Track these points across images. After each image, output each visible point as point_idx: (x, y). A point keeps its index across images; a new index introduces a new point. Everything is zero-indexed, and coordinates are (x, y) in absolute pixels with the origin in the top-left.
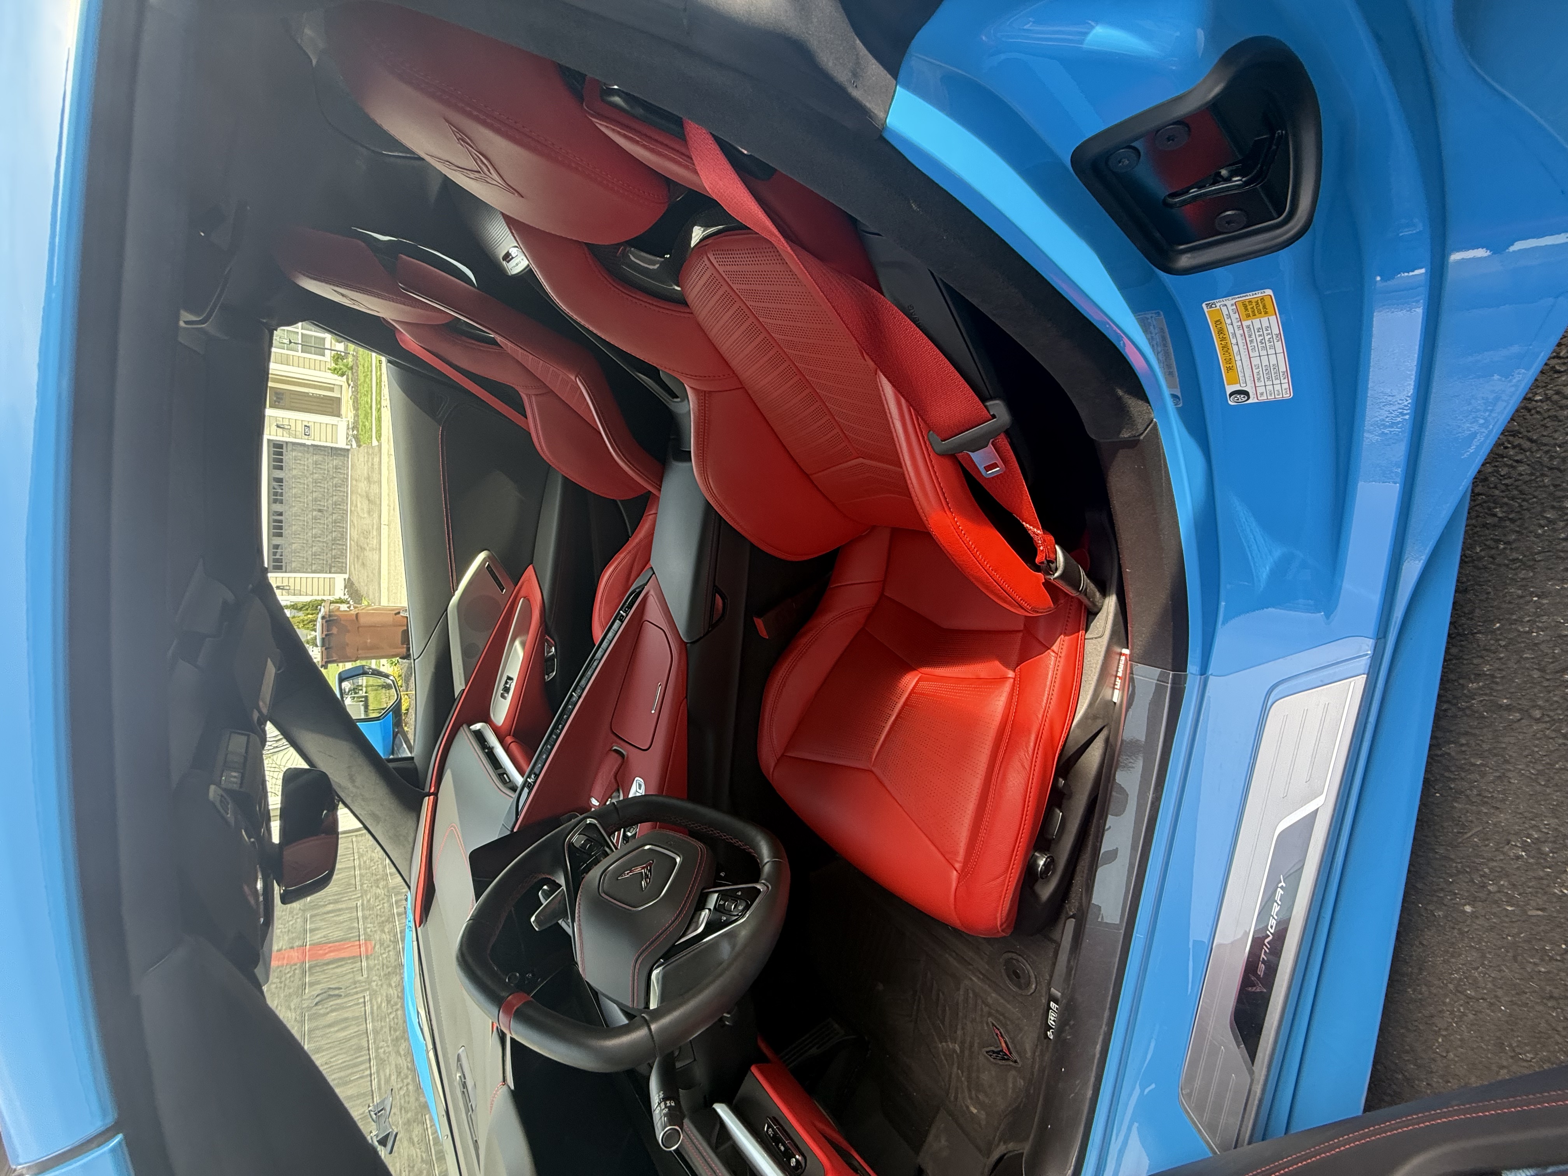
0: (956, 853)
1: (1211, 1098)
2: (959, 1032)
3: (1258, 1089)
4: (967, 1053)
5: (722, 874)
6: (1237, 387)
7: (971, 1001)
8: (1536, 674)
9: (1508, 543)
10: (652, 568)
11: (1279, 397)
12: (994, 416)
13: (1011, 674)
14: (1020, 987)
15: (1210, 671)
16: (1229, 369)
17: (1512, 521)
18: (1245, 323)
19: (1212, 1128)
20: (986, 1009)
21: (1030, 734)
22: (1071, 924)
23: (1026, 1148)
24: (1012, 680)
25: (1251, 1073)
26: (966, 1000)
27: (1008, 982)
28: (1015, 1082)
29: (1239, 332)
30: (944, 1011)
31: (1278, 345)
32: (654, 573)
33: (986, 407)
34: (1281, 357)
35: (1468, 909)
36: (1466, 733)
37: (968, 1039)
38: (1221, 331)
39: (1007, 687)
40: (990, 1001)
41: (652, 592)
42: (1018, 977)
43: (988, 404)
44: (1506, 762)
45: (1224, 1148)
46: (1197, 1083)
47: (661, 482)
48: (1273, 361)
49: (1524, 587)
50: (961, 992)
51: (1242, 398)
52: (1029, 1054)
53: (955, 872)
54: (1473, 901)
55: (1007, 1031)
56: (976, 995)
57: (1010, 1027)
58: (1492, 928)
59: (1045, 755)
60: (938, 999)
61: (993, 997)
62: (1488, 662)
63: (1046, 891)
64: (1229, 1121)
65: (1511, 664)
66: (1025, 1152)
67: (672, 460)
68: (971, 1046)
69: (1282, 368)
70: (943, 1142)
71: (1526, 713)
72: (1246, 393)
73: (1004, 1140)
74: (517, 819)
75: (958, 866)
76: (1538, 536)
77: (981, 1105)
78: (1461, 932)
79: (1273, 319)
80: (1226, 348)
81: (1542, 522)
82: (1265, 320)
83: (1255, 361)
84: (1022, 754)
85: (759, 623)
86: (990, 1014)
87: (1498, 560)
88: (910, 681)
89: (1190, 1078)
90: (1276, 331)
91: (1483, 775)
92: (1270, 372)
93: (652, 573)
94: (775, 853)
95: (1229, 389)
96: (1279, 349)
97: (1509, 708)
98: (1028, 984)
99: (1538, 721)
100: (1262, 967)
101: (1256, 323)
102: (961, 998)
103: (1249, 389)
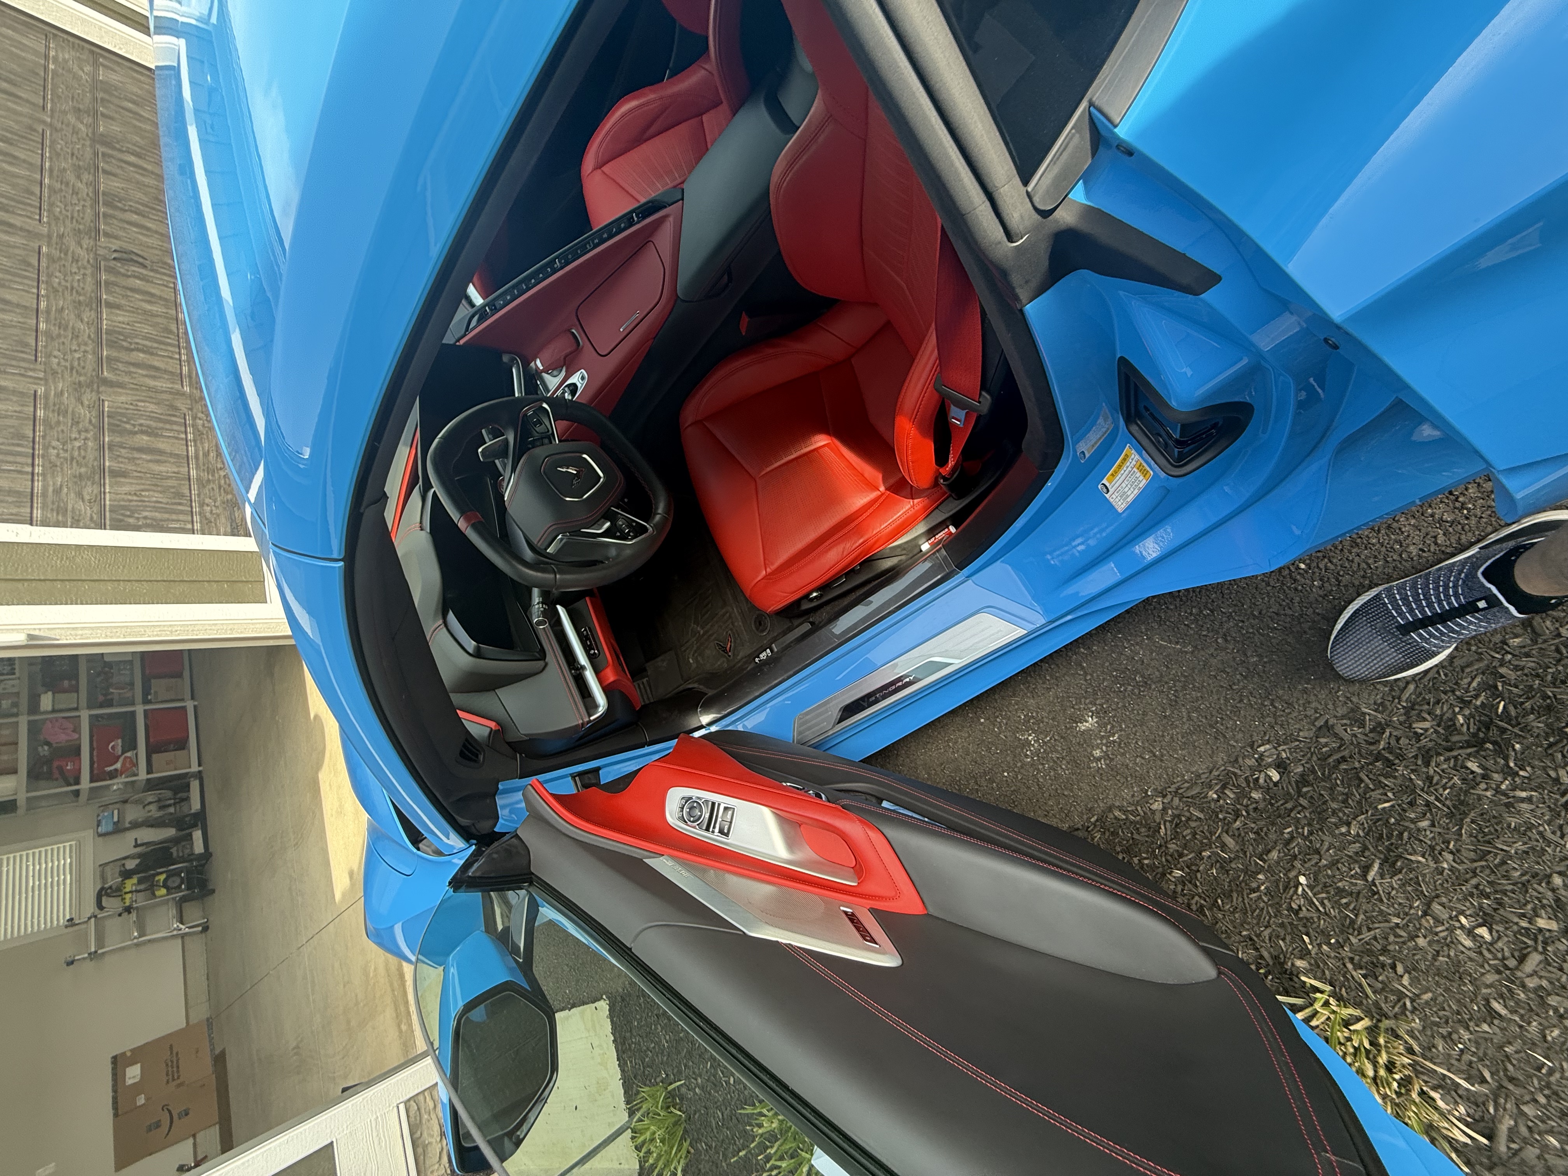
0: (772, 564)
1: (809, 725)
2: (708, 626)
3: (831, 732)
4: (705, 637)
5: (626, 500)
6: (1107, 485)
7: (725, 618)
8: (1107, 664)
9: (1167, 608)
10: (683, 190)
11: (1116, 507)
12: (979, 402)
13: (882, 489)
14: (757, 629)
15: (973, 578)
16: (1112, 475)
17: (1181, 600)
18: (1135, 469)
19: (800, 733)
20: (731, 626)
21: (862, 537)
22: (807, 627)
23: (711, 693)
24: (879, 493)
25: (834, 726)
26: (724, 615)
27: (753, 623)
28: (721, 664)
29: (1129, 469)
30: (707, 612)
31: (1136, 491)
32: (682, 199)
33: (980, 394)
34: (1133, 495)
35: (982, 720)
36: (1057, 665)
37: (710, 632)
38: (1124, 459)
39: (874, 495)
40: (736, 624)
41: (671, 219)
42: (760, 624)
43: (984, 393)
44: (1057, 685)
45: (798, 742)
46: (807, 717)
47: (740, 108)
48: (1129, 493)
49: (1147, 630)
50: (724, 610)
51: (1105, 490)
52: (739, 657)
53: (764, 572)
54: (986, 719)
55: (735, 642)
56: (730, 617)
57: (738, 641)
58: (981, 731)
59: (859, 555)
60: (707, 605)
61: (739, 623)
62: (1098, 646)
63: (806, 606)
64: (809, 735)
65: (1105, 654)
66: (710, 694)
67: (762, 100)
68: (711, 635)
69: (1129, 500)
70: (665, 664)
71: (1086, 674)
72: (1108, 491)
73: (699, 682)
74: (465, 335)
75: (769, 570)
76: (1179, 615)
77: (697, 661)
78: (970, 726)
79: (1144, 481)
80: (1120, 467)
81: (1189, 611)
82: (1141, 478)
83: (1124, 485)
84: (848, 545)
85: (745, 320)
86: (731, 630)
87: (1154, 612)
88: (821, 441)
89: (807, 714)
90: (1141, 486)
91: (1044, 683)
92: (1124, 495)
93: (680, 197)
94: (667, 511)
95: (1104, 481)
96: (1135, 492)
97: (1083, 668)
98: (763, 631)
99: (1086, 680)
100: (874, 698)
101: (1138, 474)
102: (721, 613)
103: (1111, 491)
